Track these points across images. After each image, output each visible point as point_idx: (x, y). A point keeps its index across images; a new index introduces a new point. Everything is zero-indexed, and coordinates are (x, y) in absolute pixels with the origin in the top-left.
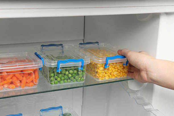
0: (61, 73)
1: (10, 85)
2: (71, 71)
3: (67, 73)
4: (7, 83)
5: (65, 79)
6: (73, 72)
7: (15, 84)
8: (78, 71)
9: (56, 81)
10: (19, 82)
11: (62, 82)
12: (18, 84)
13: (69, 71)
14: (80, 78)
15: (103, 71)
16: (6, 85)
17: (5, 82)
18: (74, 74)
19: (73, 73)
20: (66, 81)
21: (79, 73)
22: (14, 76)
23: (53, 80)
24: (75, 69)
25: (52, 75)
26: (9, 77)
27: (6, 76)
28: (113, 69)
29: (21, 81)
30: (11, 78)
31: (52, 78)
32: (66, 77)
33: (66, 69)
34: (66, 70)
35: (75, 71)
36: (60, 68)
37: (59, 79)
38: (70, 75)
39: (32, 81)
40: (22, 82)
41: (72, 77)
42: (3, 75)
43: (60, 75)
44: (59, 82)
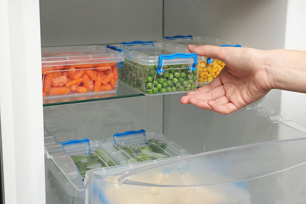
0: (162, 77)
1: (80, 87)
2: (177, 74)
3: (171, 76)
4: (75, 84)
5: (168, 86)
6: (181, 75)
7: (86, 85)
8: (187, 74)
9: (155, 89)
10: (92, 82)
11: (164, 90)
12: (91, 86)
13: (174, 74)
14: (190, 85)
15: (205, 70)
16: (74, 86)
17: (74, 82)
18: (181, 79)
19: (180, 77)
20: (169, 88)
21: (189, 76)
22: (85, 73)
23: (151, 86)
24: (182, 71)
25: (150, 79)
26: (79, 75)
27: (74, 73)
28: (219, 66)
29: (94, 82)
30: (82, 77)
31: (150, 84)
32: (169, 82)
33: (170, 69)
34: (170, 72)
35: (184, 74)
36: (162, 68)
37: (159, 86)
38: (176, 80)
39: (109, 83)
40: (96, 83)
41: (179, 83)
42: (70, 71)
43: (162, 80)
44: (159, 90)
